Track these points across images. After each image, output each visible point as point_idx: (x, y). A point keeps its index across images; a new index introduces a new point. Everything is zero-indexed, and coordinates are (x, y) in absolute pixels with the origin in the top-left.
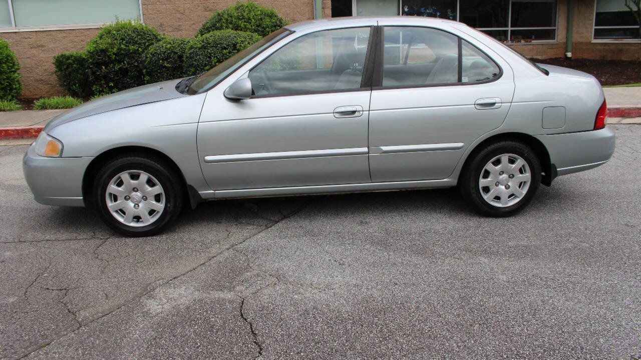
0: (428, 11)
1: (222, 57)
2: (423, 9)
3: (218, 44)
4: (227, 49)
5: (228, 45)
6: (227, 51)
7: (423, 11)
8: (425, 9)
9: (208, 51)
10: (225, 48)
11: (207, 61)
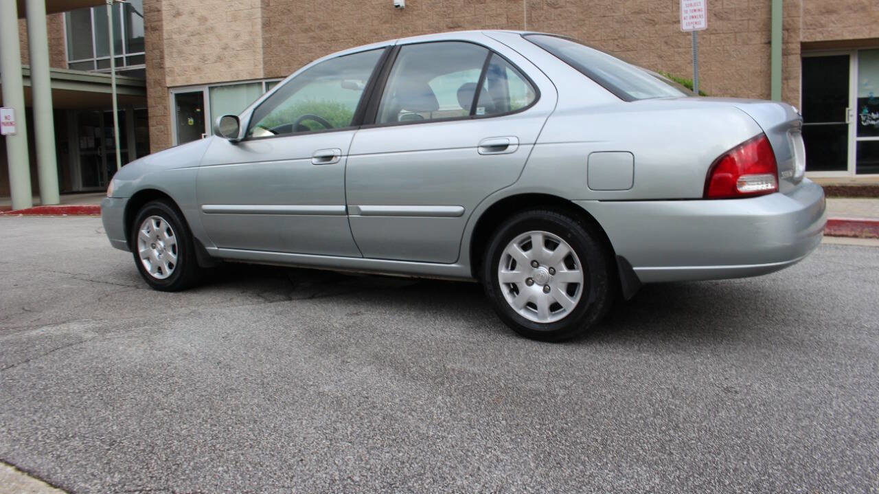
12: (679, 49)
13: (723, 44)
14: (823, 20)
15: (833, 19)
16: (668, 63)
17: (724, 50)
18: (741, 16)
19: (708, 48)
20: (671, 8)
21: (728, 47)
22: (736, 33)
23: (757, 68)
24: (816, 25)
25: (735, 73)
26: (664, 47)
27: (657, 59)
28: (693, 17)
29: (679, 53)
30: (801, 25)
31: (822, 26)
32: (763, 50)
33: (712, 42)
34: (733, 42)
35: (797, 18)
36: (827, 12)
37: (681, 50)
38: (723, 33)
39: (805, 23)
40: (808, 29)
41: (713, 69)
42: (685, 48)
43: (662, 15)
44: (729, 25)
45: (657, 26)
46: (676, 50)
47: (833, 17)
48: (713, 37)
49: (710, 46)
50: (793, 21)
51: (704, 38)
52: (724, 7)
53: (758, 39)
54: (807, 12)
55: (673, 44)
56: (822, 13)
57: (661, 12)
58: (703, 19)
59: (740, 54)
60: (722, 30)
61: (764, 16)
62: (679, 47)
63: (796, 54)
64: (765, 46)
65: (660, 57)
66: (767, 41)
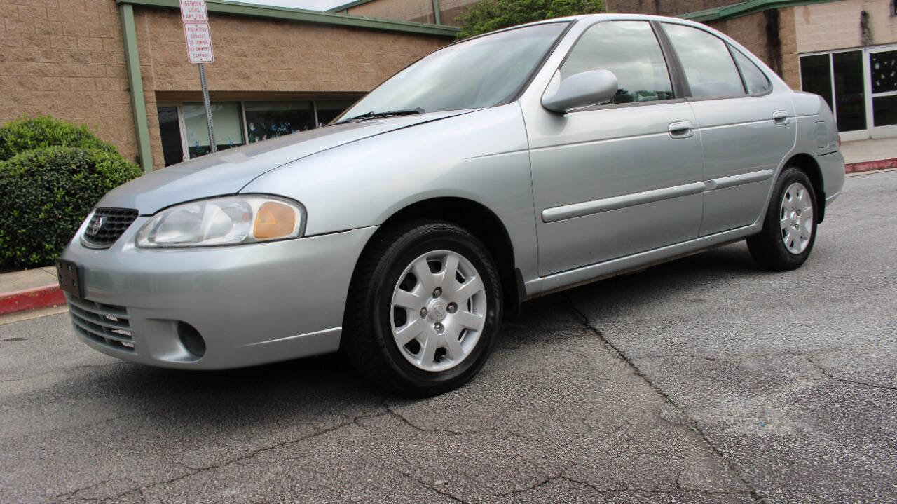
0: (280, 129)
1: (73, 186)
2: (273, 127)
3: (60, 166)
4: (79, 172)
5: (79, 167)
6: (80, 176)
7: (274, 130)
8: (277, 127)
9: (42, 179)
10: (74, 172)
11: (45, 195)
12: (38, 92)
13: (84, 88)
14: (171, 70)
15: (178, 71)
16: (26, 107)
17: (86, 96)
18: (97, 59)
19: (69, 93)
20: (20, 42)
21: (89, 93)
22: (95, 77)
23: (120, 115)
24: (165, 75)
25: (100, 121)
26: (19, 89)
27: (12, 102)
28: (199, 49)
29: (37, 97)
30: (153, 75)
31: (171, 77)
32: (123, 97)
33: (72, 86)
34: (94, 87)
35: (150, 67)
36: (173, 64)
37: (39, 93)
38: (82, 77)
39: (157, 73)
40: (160, 78)
41: (77, 115)
42: (44, 90)
43: (11, 49)
44: (87, 69)
45: (6, 62)
46: (34, 92)
47: (178, 69)
48: (72, 80)
49: (70, 90)
50: (146, 69)
51: (63, 81)
52: (80, 48)
53: (117, 86)
54: (157, 62)
55: (30, 86)
56: (169, 65)
57: (9, 46)
58: (210, 52)
59: (102, 100)
60: (81, 73)
61: (120, 63)
62: (37, 90)
63: (153, 102)
64: (124, 93)
65: (16, 100)
66: (126, 88)
